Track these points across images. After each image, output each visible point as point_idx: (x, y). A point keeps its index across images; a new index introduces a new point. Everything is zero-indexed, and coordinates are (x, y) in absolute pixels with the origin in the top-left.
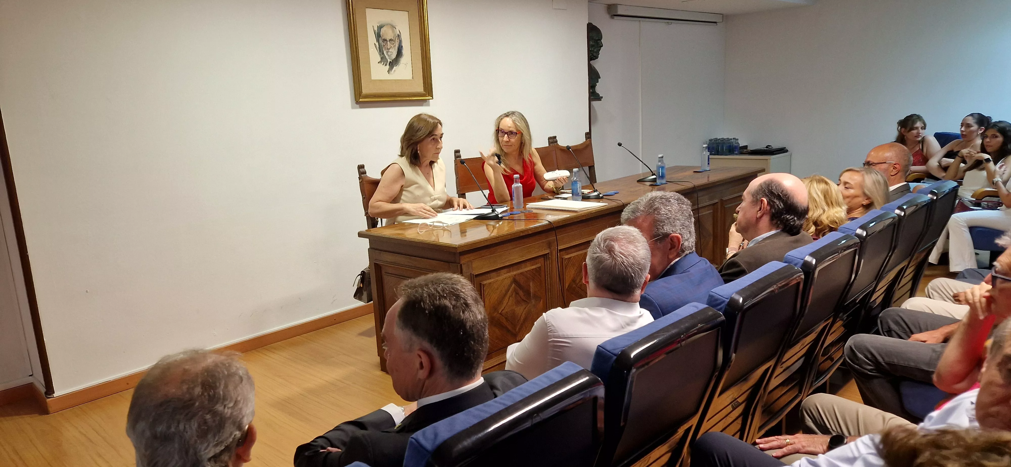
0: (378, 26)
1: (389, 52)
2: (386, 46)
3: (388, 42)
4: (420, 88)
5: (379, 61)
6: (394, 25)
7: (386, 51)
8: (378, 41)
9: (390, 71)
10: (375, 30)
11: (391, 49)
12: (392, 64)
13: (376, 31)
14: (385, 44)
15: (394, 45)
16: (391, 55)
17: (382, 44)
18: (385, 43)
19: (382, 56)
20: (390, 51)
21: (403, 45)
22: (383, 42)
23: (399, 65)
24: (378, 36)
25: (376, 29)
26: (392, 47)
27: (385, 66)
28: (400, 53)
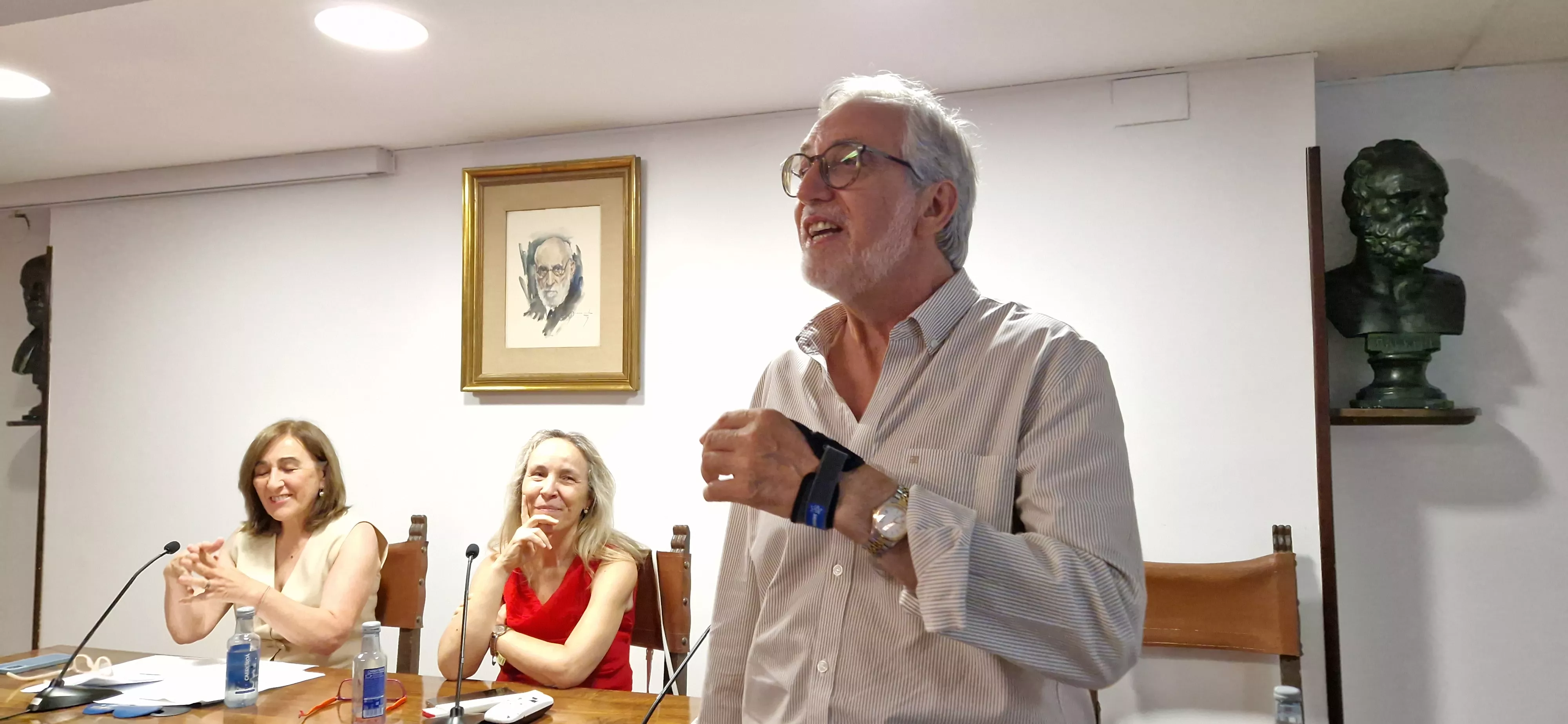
0: (530, 243)
1: (549, 291)
2: (544, 280)
3: (550, 272)
4: (615, 367)
5: (526, 312)
6: (566, 235)
7: (543, 290)
8: (527, 271)
9: (549, 331)
10: (523, 252)
11: (554, 285)
12: (554, 316)
13: (526, 253)
14: (541, 277)
15: (563, 276)
16: (554, 297)
17: (537, 276)
18: (542, 274)
19: (534, 300)
20: (552, 289)
21: (585, 274)
22: (538, 272)
23: (570, 318)
24: (529, 261)
25: (525, 249)
26: (556, 280)
27: (539, 320)
28: (574, 292)
